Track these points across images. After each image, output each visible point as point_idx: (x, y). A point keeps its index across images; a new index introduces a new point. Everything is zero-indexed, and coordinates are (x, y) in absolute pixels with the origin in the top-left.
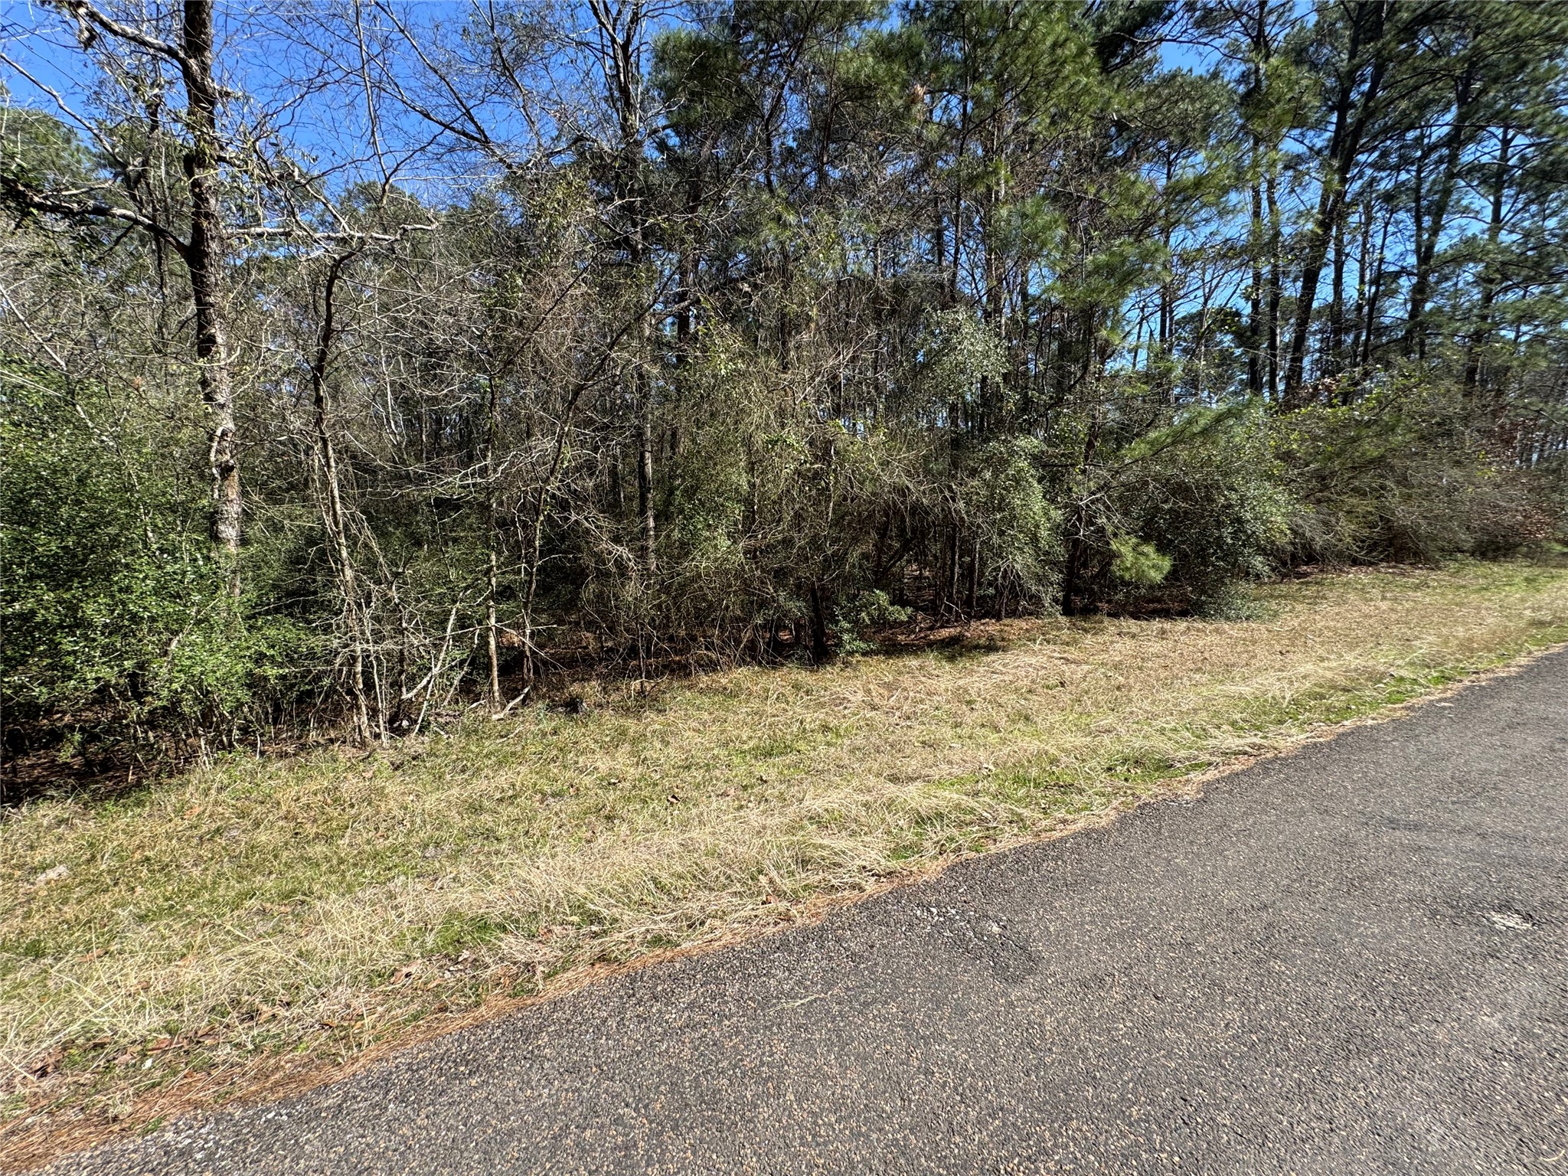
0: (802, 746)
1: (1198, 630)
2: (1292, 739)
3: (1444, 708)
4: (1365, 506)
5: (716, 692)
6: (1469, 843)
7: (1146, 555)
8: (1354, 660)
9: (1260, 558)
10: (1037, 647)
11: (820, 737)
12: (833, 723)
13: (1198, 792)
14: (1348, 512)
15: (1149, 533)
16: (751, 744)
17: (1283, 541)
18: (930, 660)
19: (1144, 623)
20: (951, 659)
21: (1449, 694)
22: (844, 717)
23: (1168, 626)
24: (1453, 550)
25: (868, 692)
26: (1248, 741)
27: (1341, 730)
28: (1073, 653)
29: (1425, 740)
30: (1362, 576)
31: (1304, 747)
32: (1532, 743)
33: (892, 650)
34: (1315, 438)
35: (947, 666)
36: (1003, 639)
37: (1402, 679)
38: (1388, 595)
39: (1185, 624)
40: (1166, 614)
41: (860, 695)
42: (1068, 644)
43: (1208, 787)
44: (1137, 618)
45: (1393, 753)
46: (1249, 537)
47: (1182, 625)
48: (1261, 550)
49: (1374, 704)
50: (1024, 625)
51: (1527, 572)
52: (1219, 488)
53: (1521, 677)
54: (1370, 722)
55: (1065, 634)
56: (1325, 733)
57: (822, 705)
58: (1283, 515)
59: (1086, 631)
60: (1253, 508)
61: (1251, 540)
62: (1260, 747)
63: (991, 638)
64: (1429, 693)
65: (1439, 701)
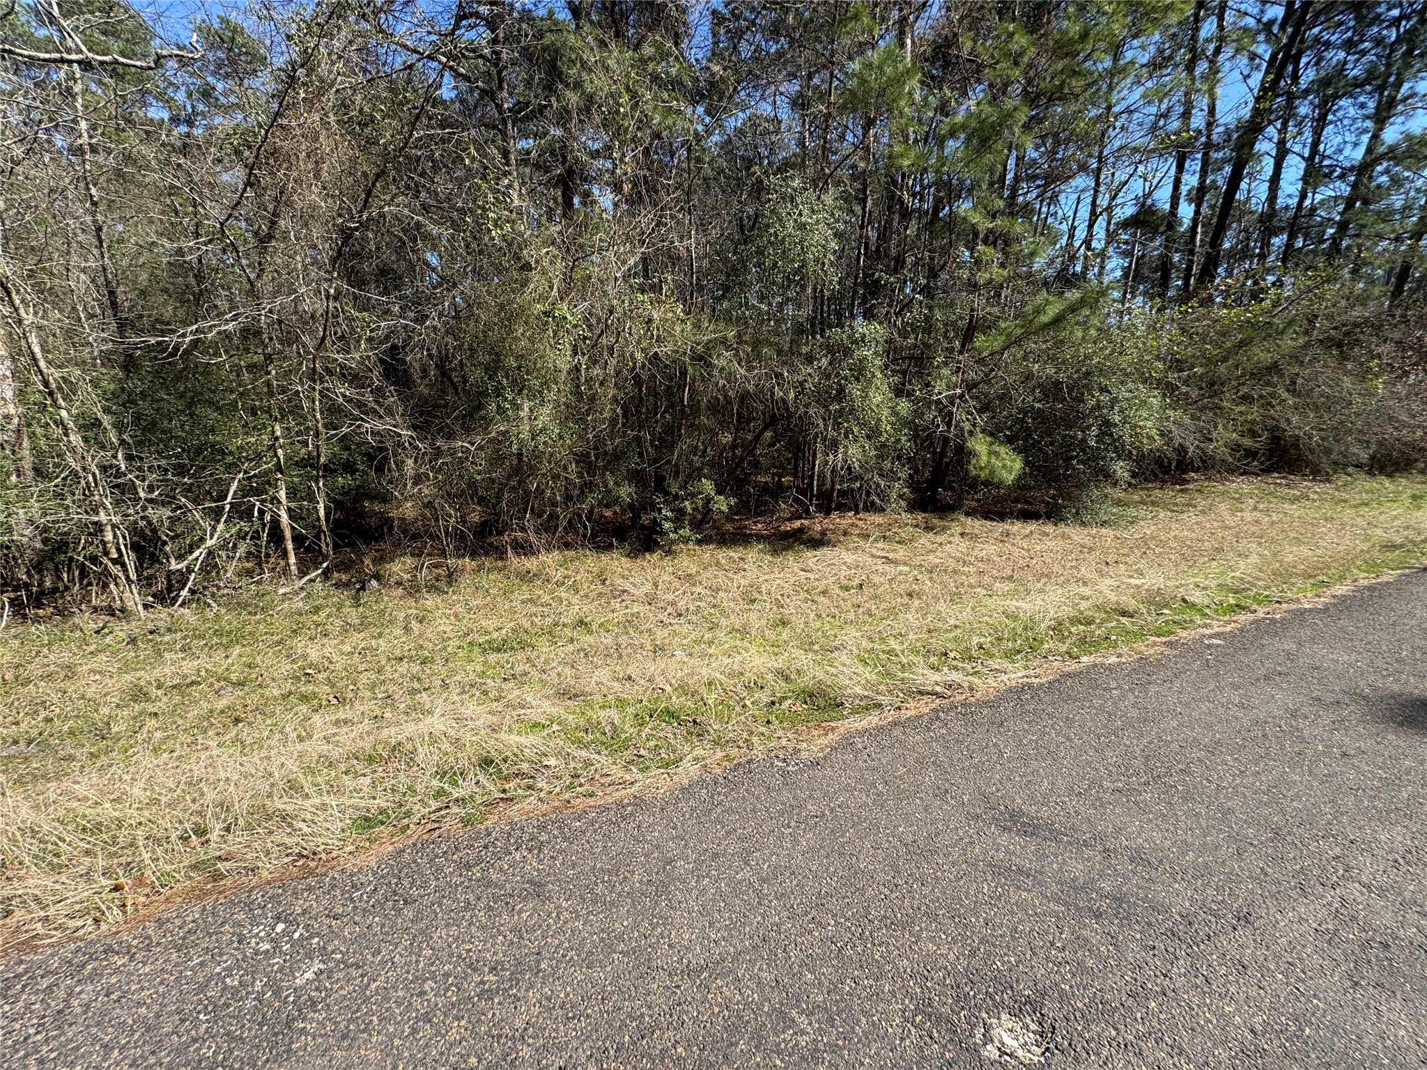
4: (1252, 414)
7: (998, 454)
10: (868, 545)
17: (1152, 445)
26: (954, 676)
29: (1153, 690)
31: (1010, 690)
36: (845, 534)
37: (1193, 606)
39: (1033, 527)
42: (901, 542)
45: (1103, 707)
46: (1115, 441)
47: (1030, 528)
49: (1137, 635)
52: (1091, 389)
54: (1113, 659)
55: (906, 532)
58: (1156, 420)
60: (1123, 411)
61: (1116, 445)
62: (959, 686)
64: (1206, 626)
65: (1211, 636)
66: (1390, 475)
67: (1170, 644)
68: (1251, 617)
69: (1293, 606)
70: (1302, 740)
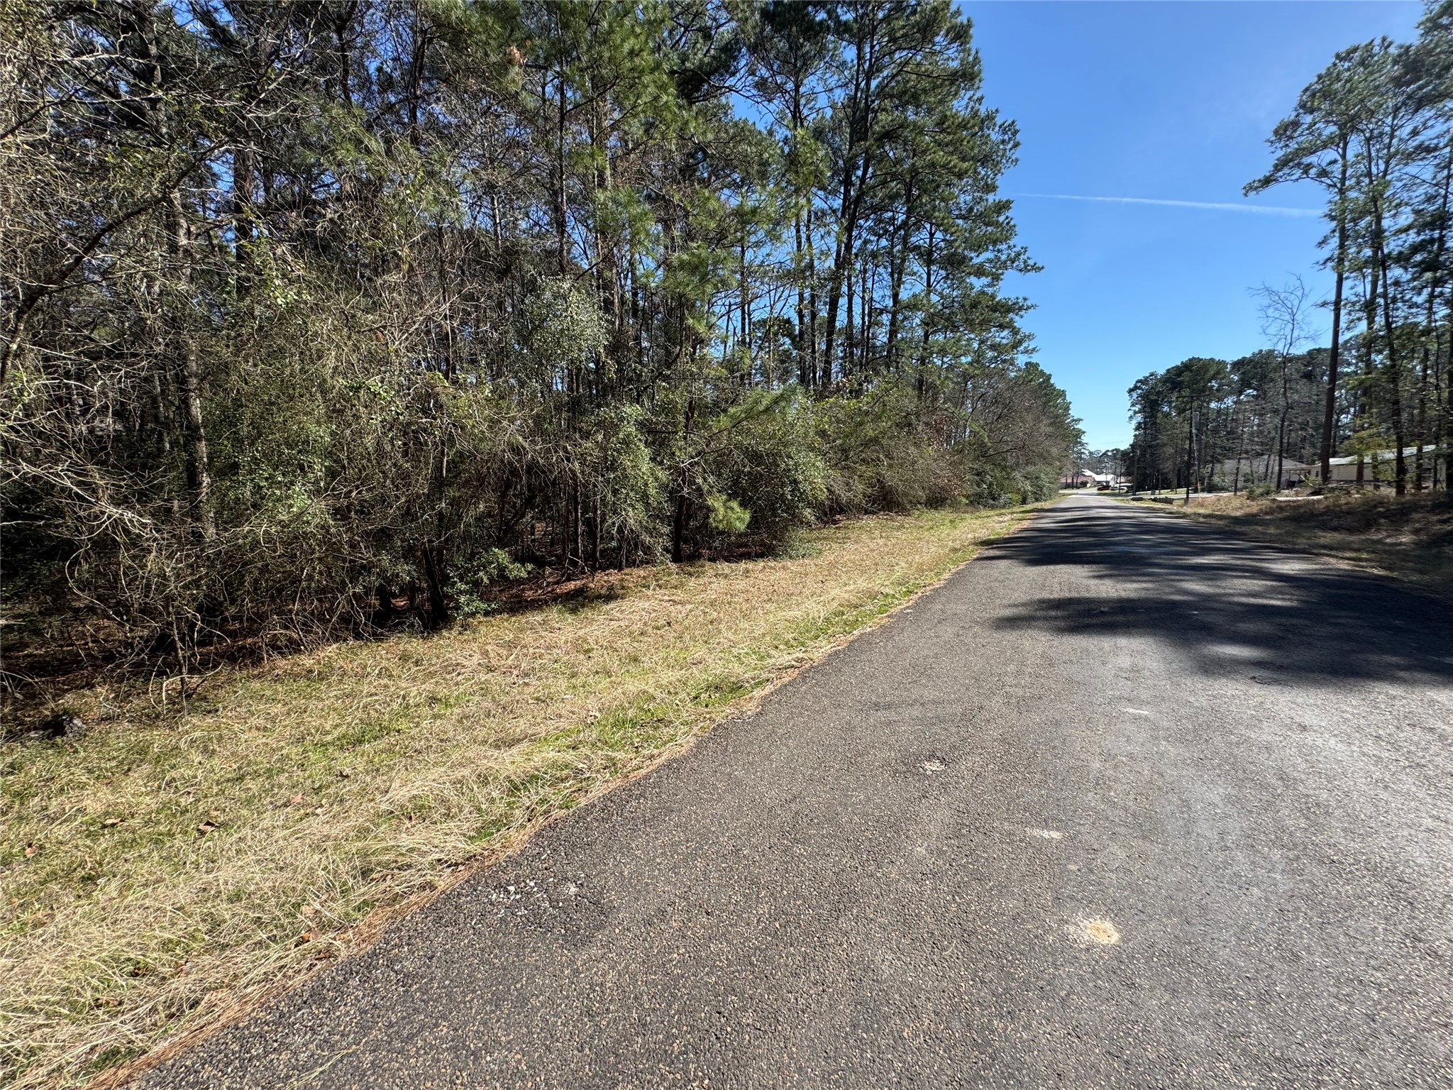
0: (403, 724)
1: (771, 568)
2: (821, 650)
3: (908, 614)
4: (869, 472)
5: (296, 677)
6: (916, 712)
7: (732, 509)
8: (862, 584)
9: (809, 510)
10: (650, 593)
11: (426, 711)
12: (442, 692)
13: (757, 707)
14: (860, 476)
15: (736, 491)
16: (336, 733)
17: (823, 496)
18: (554, 614)
19: (733, 565)
20: (574, 611)
21: (910, 604)
22: (457, 684)
23: (750, 565)
24: (915, 503)
25: (485, 654)
26: (794, 656)
27: (851, 639)
28: (680, 595)
29: (897, 639)
30: (869, 521)
31: (830, 655)
32: (948, 632)
33: (517, 606)
34: (838, 421)
35: (570, 618)
36: (623, 588)
37: (887, 595)
38: (884, 535)
39: (762, 564)
40: (748, 556)
41: (476, 659)
42: (676, 587)
43: (766, 701)
44: (729, 562)
45: (880, 652)
46: (801, 494)
47: (761, 564)
48: (809, 505)
49: (871, 615)
50: (642, 573)
51: (951, 516)
52: (781, 456)
53: (945, 587)
54: (869, 629)
55: (674, 579)
56: (842, 641)
57: (431, 675)
58: (822, 477)
59: (690, 575)
60: (803, 472)
61: (802, 497)
62: (802, 659)
63: (611, 588)
64: (900, 604)
65: (905, 609)
66: (936, 509)
67: (888, 616)
68: (916, 596)
69: (932, 587)
70: (967, 644)
